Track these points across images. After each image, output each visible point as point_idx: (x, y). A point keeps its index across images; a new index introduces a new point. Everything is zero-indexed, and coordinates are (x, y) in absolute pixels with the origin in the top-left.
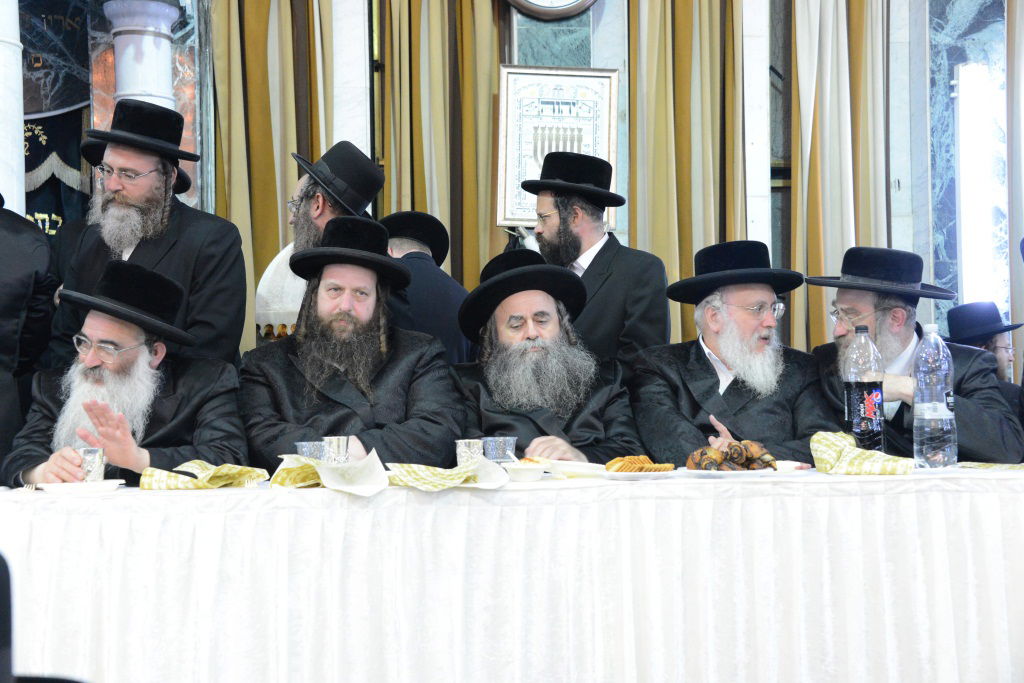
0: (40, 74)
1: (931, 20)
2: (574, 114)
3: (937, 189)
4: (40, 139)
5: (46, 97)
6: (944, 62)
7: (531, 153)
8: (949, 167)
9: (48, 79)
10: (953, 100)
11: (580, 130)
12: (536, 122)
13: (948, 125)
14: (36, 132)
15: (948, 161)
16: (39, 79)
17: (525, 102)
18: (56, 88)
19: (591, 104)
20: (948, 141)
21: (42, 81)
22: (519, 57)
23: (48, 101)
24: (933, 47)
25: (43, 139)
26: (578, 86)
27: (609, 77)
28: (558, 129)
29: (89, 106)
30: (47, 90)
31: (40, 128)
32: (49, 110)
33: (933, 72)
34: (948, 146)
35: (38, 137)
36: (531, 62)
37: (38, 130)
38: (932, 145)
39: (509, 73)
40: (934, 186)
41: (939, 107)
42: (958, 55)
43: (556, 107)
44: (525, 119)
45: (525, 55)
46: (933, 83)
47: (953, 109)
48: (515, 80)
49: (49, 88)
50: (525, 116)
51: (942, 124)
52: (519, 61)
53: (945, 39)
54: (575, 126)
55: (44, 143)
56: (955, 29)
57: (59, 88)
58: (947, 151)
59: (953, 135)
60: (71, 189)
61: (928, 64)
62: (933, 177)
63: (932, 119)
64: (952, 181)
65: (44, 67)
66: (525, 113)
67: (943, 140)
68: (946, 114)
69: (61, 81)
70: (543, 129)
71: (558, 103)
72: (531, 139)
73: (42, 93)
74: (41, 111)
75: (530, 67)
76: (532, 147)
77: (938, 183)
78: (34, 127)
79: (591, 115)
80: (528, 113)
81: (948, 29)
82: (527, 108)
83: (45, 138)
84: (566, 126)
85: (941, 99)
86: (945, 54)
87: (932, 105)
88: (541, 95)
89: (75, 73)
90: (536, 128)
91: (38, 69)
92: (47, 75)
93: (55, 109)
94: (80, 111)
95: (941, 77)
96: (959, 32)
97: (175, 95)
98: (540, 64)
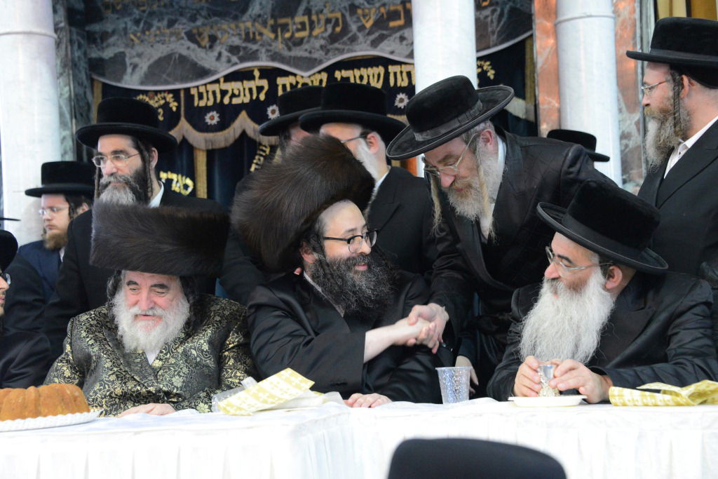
0: (487, 12)
4: (489, 74)
5: (493, 33)
9: (494, 17)
14: (485, 68)
16: (486, 17)
18: (502, 23)
21: (489, 19)
23: (495, 36)
25: (491, 74)
29: (531, 36)
30: (494, 27)
31: (488, 63)
32: (496, 45)
35: (486, 72)
37: (486, 65)
49: (495, 24)
55: (492, 77)
57: (505, 23)
60: (517, 118)
65: (491, 5)
69: (506, 16)
73: (490, 29)
74: (488, 47)
78: (482, 63)
83: (493, 72)
89: (518, 6)
91: (485, 7)
92: (493, 12)
93: (502, 42)
94: (523, 42)
97: (615, 12)
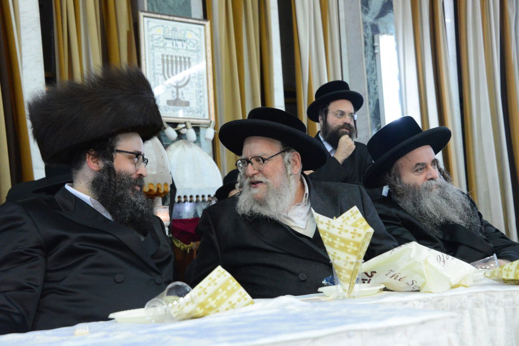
1: (362, 8)
2: (185, 47)
3: (371, 105)
6: (369, 32)
7: (161, 72)
8: (376, 93)
10: (375, 54)
11: (189, 58)
12: (163, 51)
13: (373, 69)
15: (375, 89)
17: (156, 37)
19: (195, 42)
20: (374, 78)
22: (148, 6)
24: (364, 23)
26: (186, 29)
27: (204, 25)
28: (176, 57)
33: (365, 38)
34: (374, 81)
36: (156, 11)
38: (368, 80)
39: (144, 16)
40: (370, 104)
41: (369, 58)
42: (375, 30)
43: (174, 42)
44: (157, 49)
45: (152, 5)
46: (366, 44)
47: (375, 60)
48: (148, 22)
50: (156, 46)
51: (371, 68)
52: (148, 9)
53: (369, 19)
54: (185, 55)
56: (373, 14)
58: (374, 84)
59: (376, 74)
61: (362, 33)
62: (369, 98)
63: (366, 64)
64: (378, 101)
66: (155, 44)
67: (372, 77)
68: (372, 62)
70: (167, 56)
71: (175, 40)
72: (160, 62)
75: (157, 14)
76: (161, 67)
77: (372, 101)
79: (195, 49)
80: (158, 45)
81: (370, 14)
82: (156, 41)
84: (181, 55)
85: (370, 53)
86: (369, 28)
87: (366, 56)
88: (164, 33)
90: (163, 56)
95: (369, 41)
96: (375, 16)
98: (161, 12)
